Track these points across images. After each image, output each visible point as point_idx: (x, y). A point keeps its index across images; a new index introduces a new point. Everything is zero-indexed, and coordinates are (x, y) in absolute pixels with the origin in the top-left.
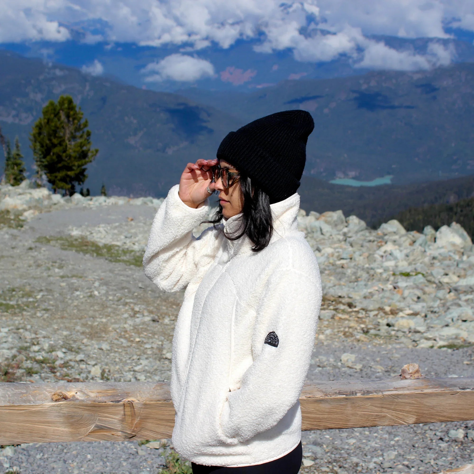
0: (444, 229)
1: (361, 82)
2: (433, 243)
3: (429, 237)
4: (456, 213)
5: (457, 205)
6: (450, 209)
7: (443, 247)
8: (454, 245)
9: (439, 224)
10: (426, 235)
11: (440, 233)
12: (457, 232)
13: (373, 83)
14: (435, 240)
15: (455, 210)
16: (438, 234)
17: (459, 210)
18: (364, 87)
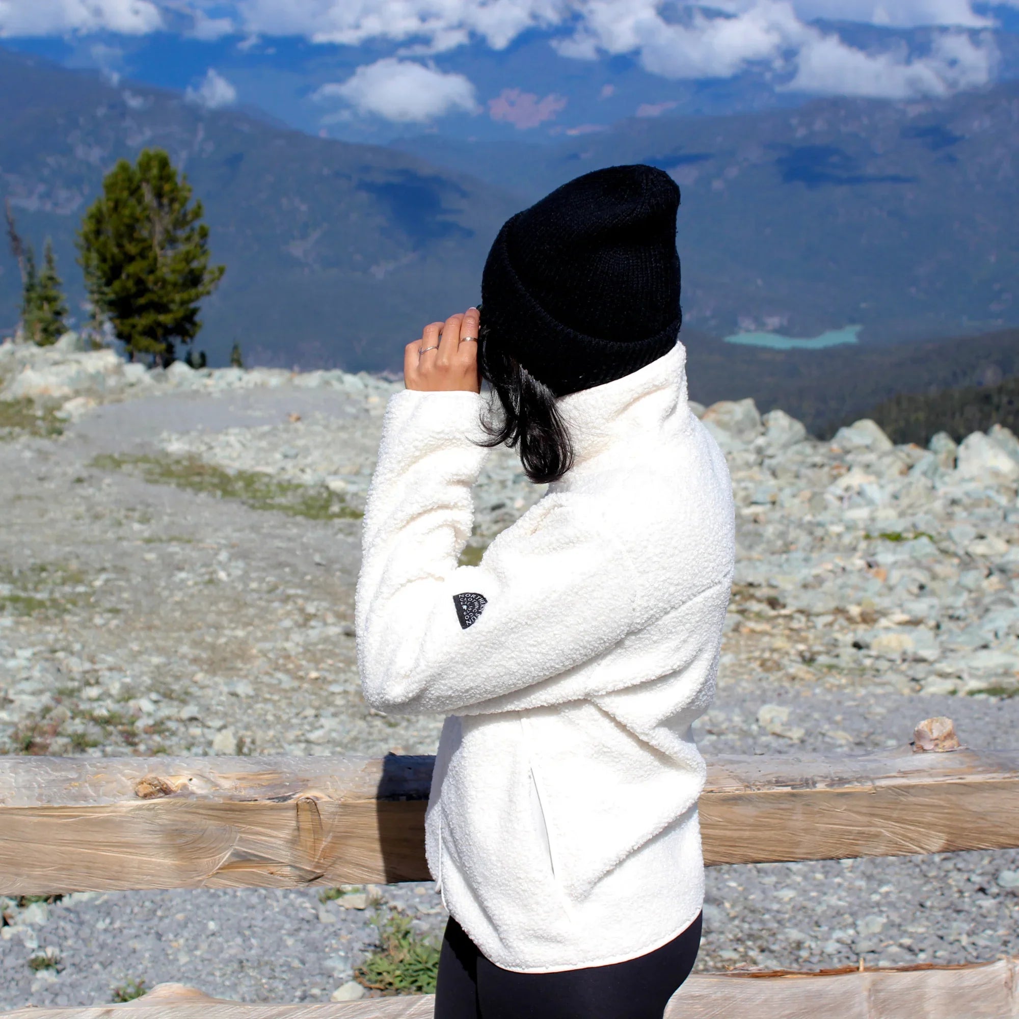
0: (976, 439)
1: (794, 121)
2: (950, 471)
3: (942, 456)
4: (998, 408)
5: (1000, 390)
6: (986, 398)
7: (972, 479)
8: (996, 474)
9: (962, 431)
10: (936, 452)
11: (967, 447)
12: (1002, 445)
13: (819, 125)
14: (955, 463)
15: (995, 399)
16: (961, 451)
17: (1005, 400)
18: (801, 133)
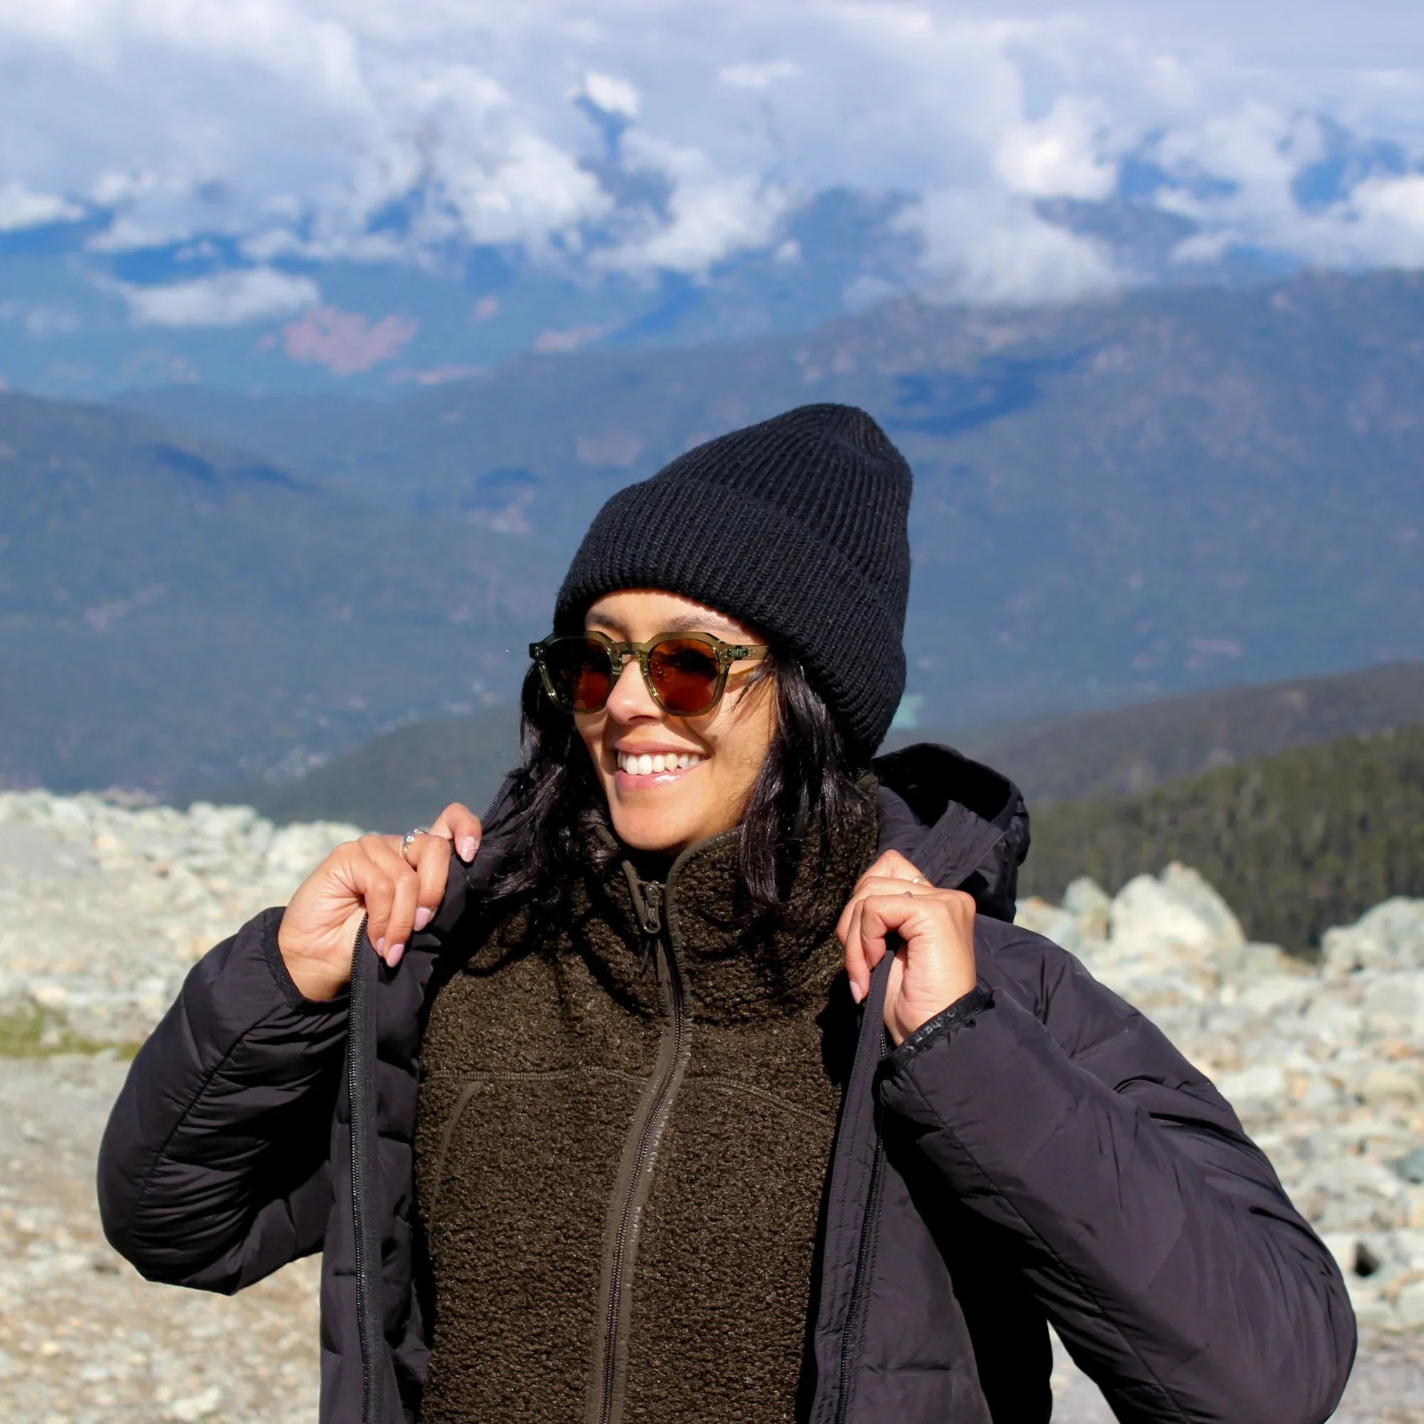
0: (1141, 889)
1: (801, 357)
2: (1099, 943)
3: (1086, 920)
4: (1153, 830)
5: (1157, 800)
6: (1132, 815)
7: (1139, 958)
8: (1178, 947)
10: (1075, 913)
11: (1128, 904)
12: (1185, 898)
13: (843, 363)
14: (1108, 930)
15: (1148, 817)
16: (1118, 909)
17: (1163, 818)
18: (812, 375)
